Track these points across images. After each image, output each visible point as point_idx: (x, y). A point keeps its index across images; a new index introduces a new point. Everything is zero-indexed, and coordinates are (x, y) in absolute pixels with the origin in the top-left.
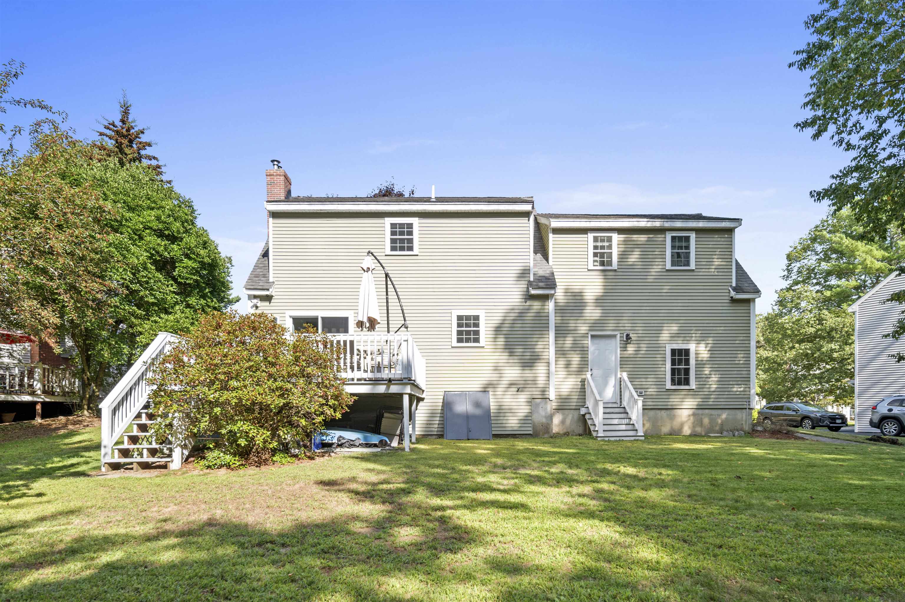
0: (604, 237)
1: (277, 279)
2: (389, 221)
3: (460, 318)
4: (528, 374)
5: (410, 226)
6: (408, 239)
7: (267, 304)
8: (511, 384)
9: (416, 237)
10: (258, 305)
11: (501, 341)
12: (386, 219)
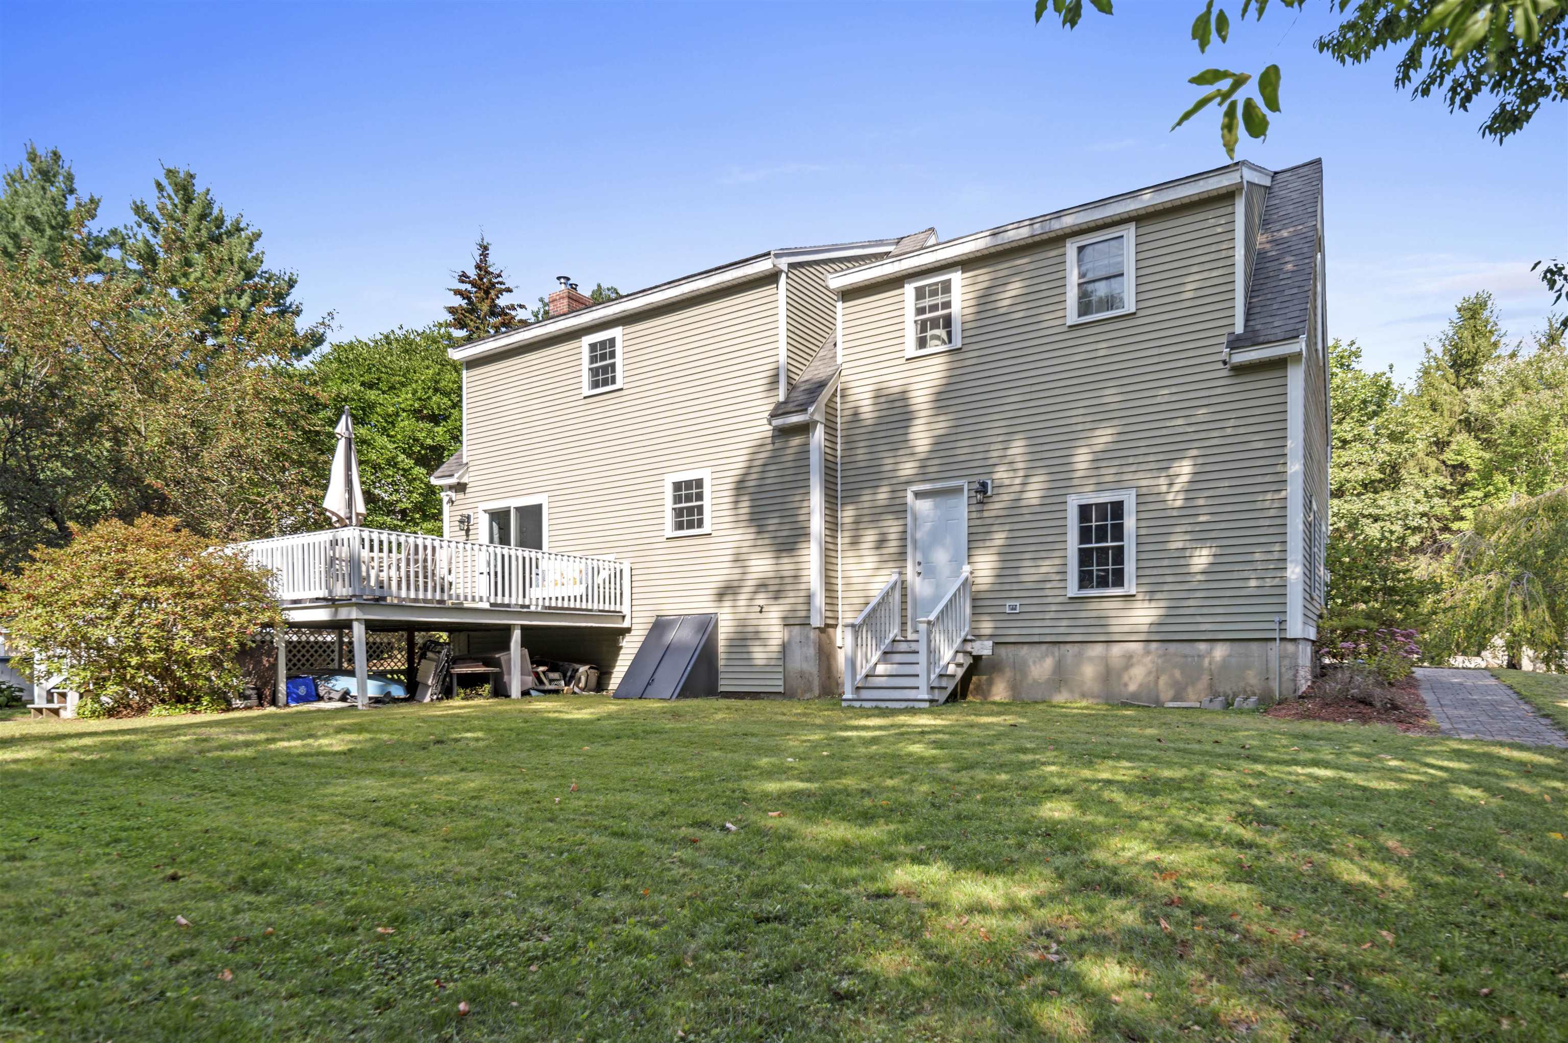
0: (937, 284)
1: (471, 458)
2: (586, 340)
3: (677, 486)
4: (787, 565)
5: (612, 342)
6: (610, 365)
7: (462, 495)
8: (762, 586)
11: (745, 506)
12: (584, 338)
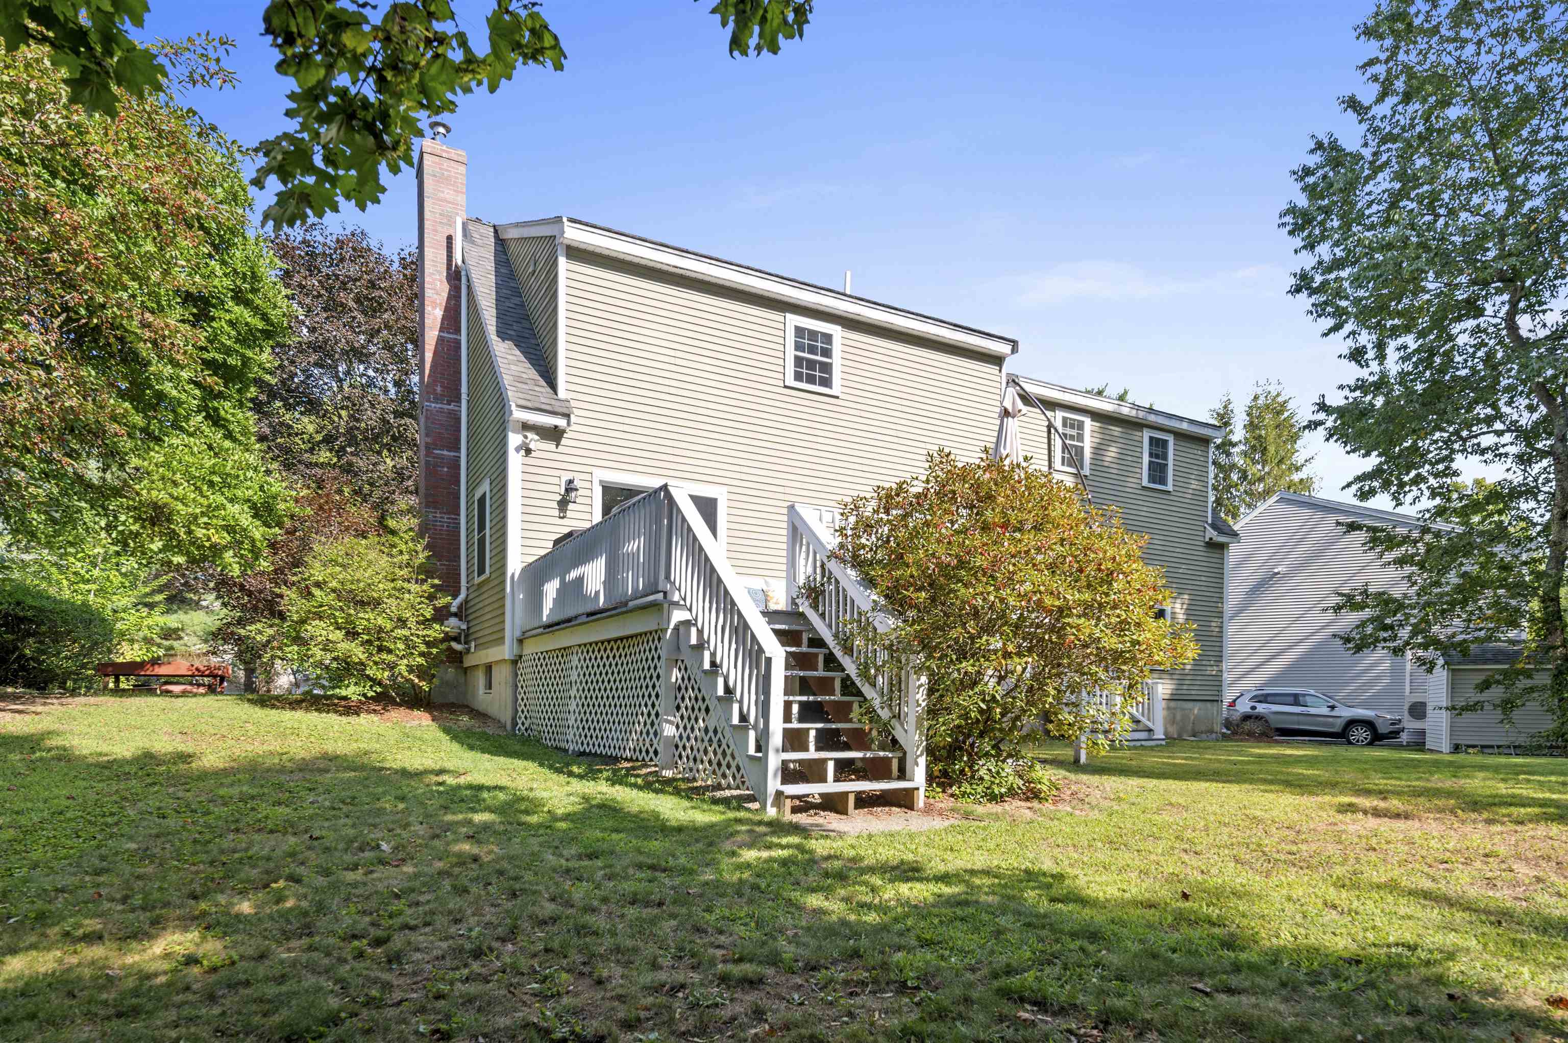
0: (1075, 420)
1: (574, 395)
2: (795, 320)
5: (828, 338)
6: (821, 363)
7: (551, 446)
9: (837, 361)
10: (532, 446)
12: (789, 316)
